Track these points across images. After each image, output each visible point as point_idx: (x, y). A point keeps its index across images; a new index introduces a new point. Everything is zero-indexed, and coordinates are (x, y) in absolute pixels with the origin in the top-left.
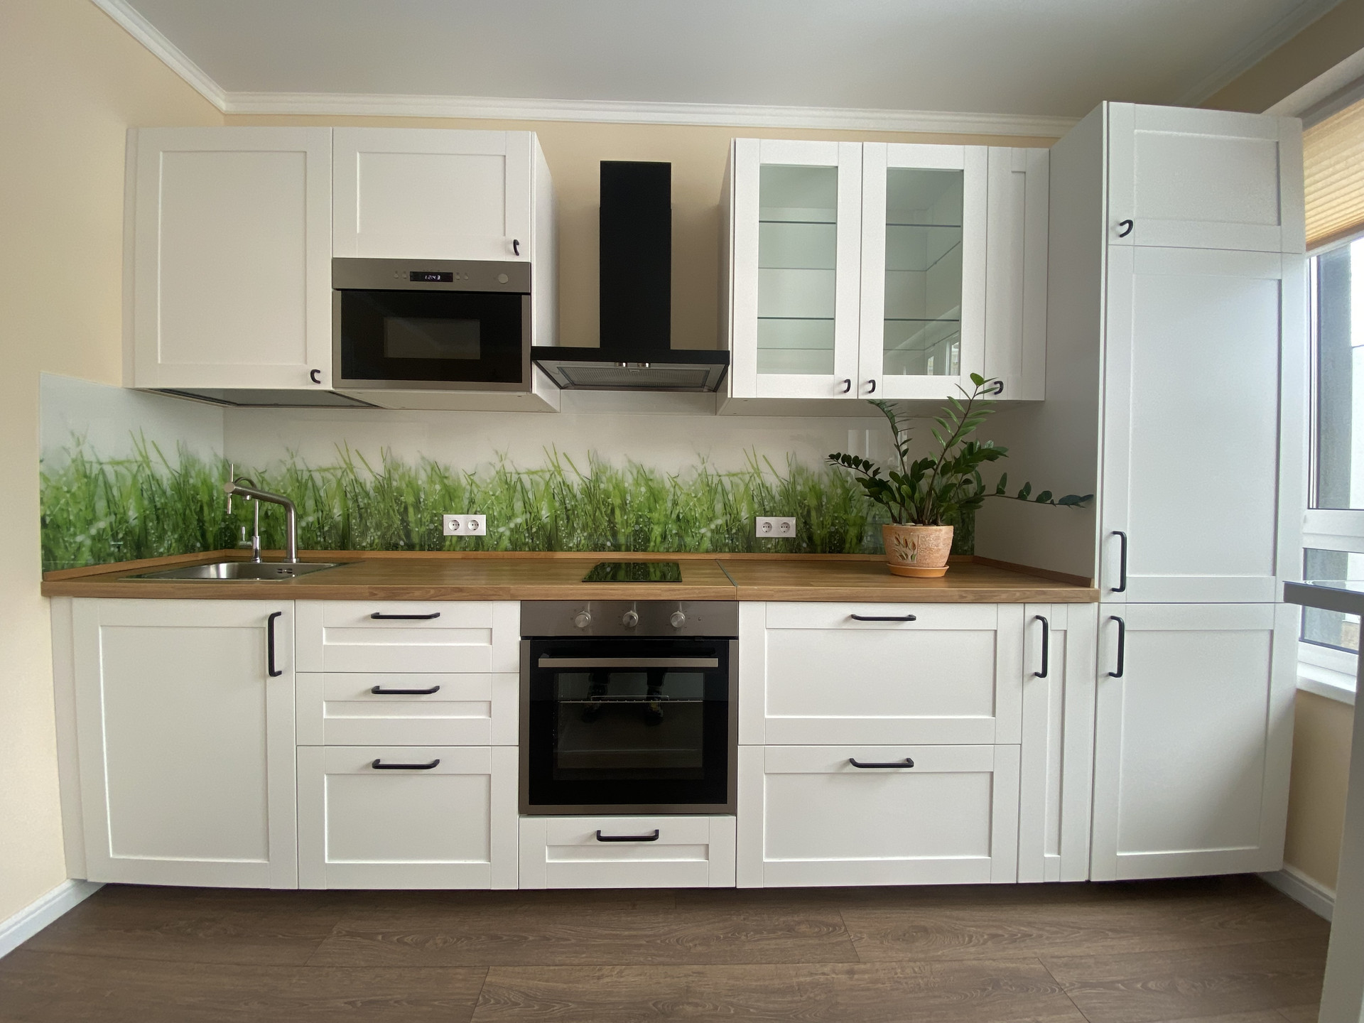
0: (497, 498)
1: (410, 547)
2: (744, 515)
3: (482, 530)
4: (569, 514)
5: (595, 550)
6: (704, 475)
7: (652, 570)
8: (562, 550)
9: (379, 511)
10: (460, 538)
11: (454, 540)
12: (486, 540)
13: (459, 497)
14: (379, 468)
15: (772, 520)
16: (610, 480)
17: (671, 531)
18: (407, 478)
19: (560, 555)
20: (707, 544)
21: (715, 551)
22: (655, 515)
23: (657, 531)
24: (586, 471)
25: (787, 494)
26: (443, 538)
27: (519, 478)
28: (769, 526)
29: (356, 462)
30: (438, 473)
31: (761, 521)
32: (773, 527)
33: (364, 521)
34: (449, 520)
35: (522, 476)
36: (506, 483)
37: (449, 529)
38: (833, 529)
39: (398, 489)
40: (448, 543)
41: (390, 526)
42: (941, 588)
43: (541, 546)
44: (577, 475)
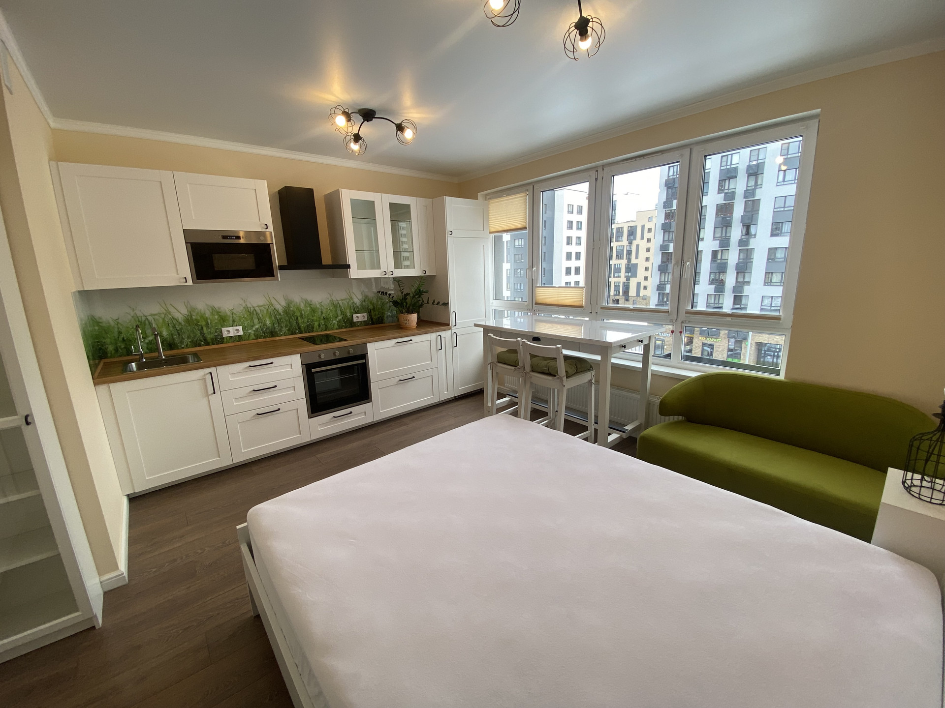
0: (245, 318)
1: (207, 344)
2: (348, 314)
3: (241, 333)
4: (279, 322)
5: (292, 335)
6: (332, 301)
7: (316, 339)
8: (278, 336)
9: (188, 331)
10: (231, 337)
11: (228, 338)
12: (243, 337)
13: (227, 320)
14: (184, 311)
15: (358, 315)
16: (294, 306)
17: (322, 323)
18: (200, 314)
19: (278, 338)
20: (336, 326)
21: (339, 328)
22: (315, 318)
23: (316, 324)
24: (283, 303)
25: (362, 305)
26: (223, 338)
27: (254, 309)
28: (357, 317)
29: (172, 310)
30: (215, 311)
31: (355, 316)
32: (359, 317)
33: (181, 336)
34: (224, 330)
35: (255, 308)
36: (249, 312)
37: (225, 335)
38: (379, 316)
39: (196, 320)
40: (225, 340)
41: (195, 336)
42: (416, 331)
43: (268, 336)
44: (280, 305)
